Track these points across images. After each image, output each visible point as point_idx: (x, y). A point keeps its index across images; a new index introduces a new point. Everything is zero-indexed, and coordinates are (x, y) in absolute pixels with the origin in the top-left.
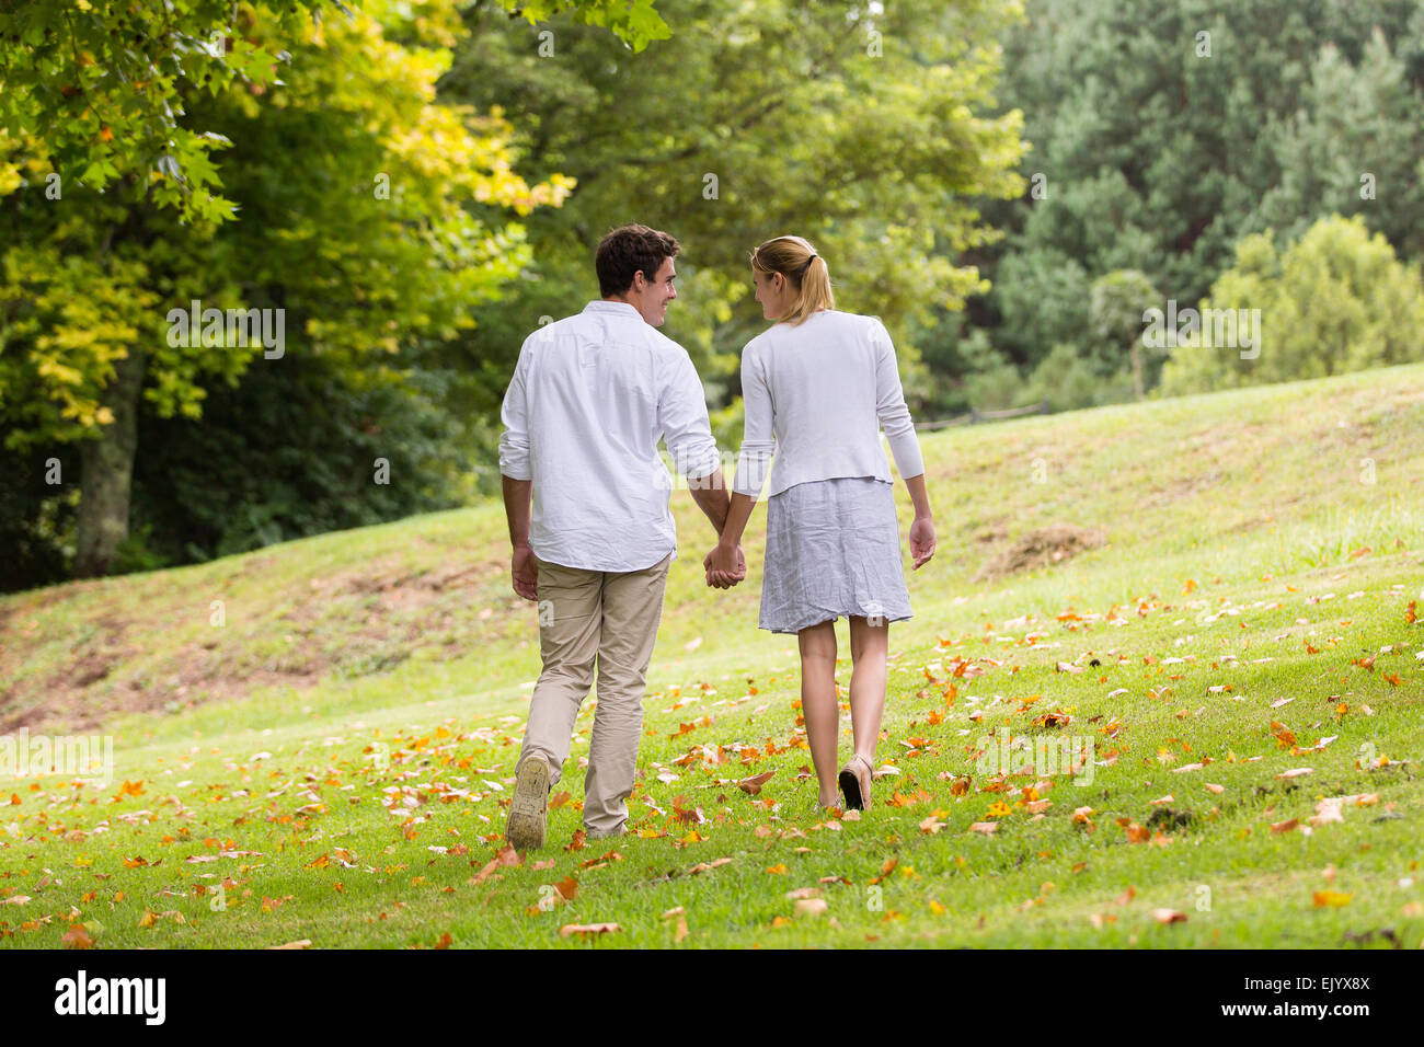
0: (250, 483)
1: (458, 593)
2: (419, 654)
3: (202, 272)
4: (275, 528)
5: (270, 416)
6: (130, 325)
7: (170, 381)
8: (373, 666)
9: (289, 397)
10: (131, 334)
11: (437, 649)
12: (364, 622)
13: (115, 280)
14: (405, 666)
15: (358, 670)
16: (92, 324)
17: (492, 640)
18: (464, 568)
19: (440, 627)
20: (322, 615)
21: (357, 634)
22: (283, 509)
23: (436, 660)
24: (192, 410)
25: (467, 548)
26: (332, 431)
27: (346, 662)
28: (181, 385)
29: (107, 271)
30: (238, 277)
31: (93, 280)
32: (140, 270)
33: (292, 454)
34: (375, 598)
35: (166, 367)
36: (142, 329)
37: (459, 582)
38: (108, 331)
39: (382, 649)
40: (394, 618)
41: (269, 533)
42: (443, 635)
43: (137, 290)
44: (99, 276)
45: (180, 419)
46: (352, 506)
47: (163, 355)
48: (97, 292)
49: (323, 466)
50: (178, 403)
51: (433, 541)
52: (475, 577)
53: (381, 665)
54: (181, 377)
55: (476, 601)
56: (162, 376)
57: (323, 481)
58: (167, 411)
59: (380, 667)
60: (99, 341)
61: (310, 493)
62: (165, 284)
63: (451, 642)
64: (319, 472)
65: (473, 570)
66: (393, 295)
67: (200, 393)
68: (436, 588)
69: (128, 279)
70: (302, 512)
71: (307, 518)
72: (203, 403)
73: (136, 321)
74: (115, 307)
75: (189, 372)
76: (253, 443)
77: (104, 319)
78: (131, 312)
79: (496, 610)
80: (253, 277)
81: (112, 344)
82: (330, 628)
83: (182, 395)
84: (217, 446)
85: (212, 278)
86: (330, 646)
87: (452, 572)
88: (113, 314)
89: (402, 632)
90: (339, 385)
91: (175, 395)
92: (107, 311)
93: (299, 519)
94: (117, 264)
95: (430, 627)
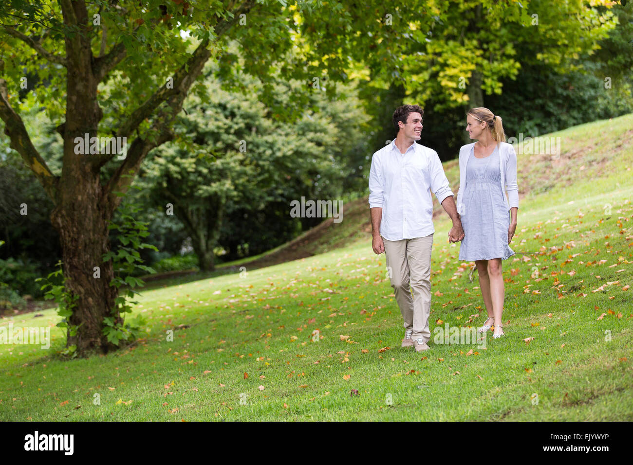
0: (526, 113)
1: (575, 160)
2: (559, 185)
3: (498, 40)
4: (536, 129)
5: (530, 88)
6: (472, 63)
7: (489, 82)
8: (544, 190)
9: (537, 80)
10: (473, 67)
11: (564, 183)
12: (544, 172)
13: (466, 47)
14: (553, 190)
15: (539, 191)
16: (458, 65)
17: (582, 178)
18: (579, 150)
19: (567, 173)
20: (531, 171)
21: (540, 178)
22: (539, 121)
23: (564, 187)
24: (499, 91)
25: (582, 141)
26: (554, 91)
27: (536, 188)
28: (493, 83)
29: (463, 44)
30: (511, 40)
31: (458, 49)
32: (475, 42)
33: (539, 101)
34: (549, 163)
35: (487, 77)
36: (477, 64)
37: (577, 155)
38: (464, 67)
39: (547, 183)
40: (553, 171)
41: (534, 131)
42: (567, 177)
43: (474, 50)
44: (459, 47)
45: (494, 95)
46: (564, 118)
47: (486, 73)
48: (460, 54)
49: (551, 104)
50: (493, 89)
51: (572, 139)
52: (581, 153)
53: (546, 189)
54: (493, 80)
55: (580, 163)
56: (486, 80)
57: (551, 110)
58: (489, 92)
59: (546, 190)
60: (461, 71)
61: (548, 115)
62: (485, 46)
63: (569, 180)
64: (550, 107)
65: (582, 151)
66: (566, 42)
67: (501, 85)
68: (569, 158)
69: (471, 47)
70: (545, 122)
71: (547, 124)
72: (502, 88)
73: (474, 61)
74: (467, 58)
75: (495, 78)
76: (527, 99)
77: (463, 62)
78: (473, 58)
79: (586, 166)
80: (517, 40)
81: (465, 72)
82: (532, 176)
83: (494, 86)
84: (513, 101)
85: (502, 42)
86: (531, 183)
87: (575, 151)
88: (466, 61)
89: (554, 176)
90: (555, 74)
91: (491, 87)
92: (463, 60)
93: (544, 124)
94: (466, 41)
95: (563, 174)
